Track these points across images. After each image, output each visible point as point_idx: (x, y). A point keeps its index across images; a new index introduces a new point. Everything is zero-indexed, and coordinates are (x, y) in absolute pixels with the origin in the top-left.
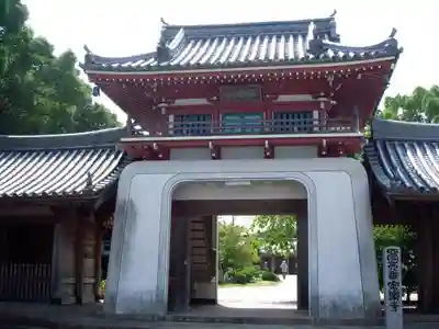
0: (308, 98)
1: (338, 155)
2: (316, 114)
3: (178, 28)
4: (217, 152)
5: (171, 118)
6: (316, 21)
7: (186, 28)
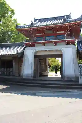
0: (64, 32)
1: (70, 44)
2: (65, 35)
3: (37, 20)
4: (44, 44)
5: (35, 38)
6: (66, 16)
7: (39, 19)
